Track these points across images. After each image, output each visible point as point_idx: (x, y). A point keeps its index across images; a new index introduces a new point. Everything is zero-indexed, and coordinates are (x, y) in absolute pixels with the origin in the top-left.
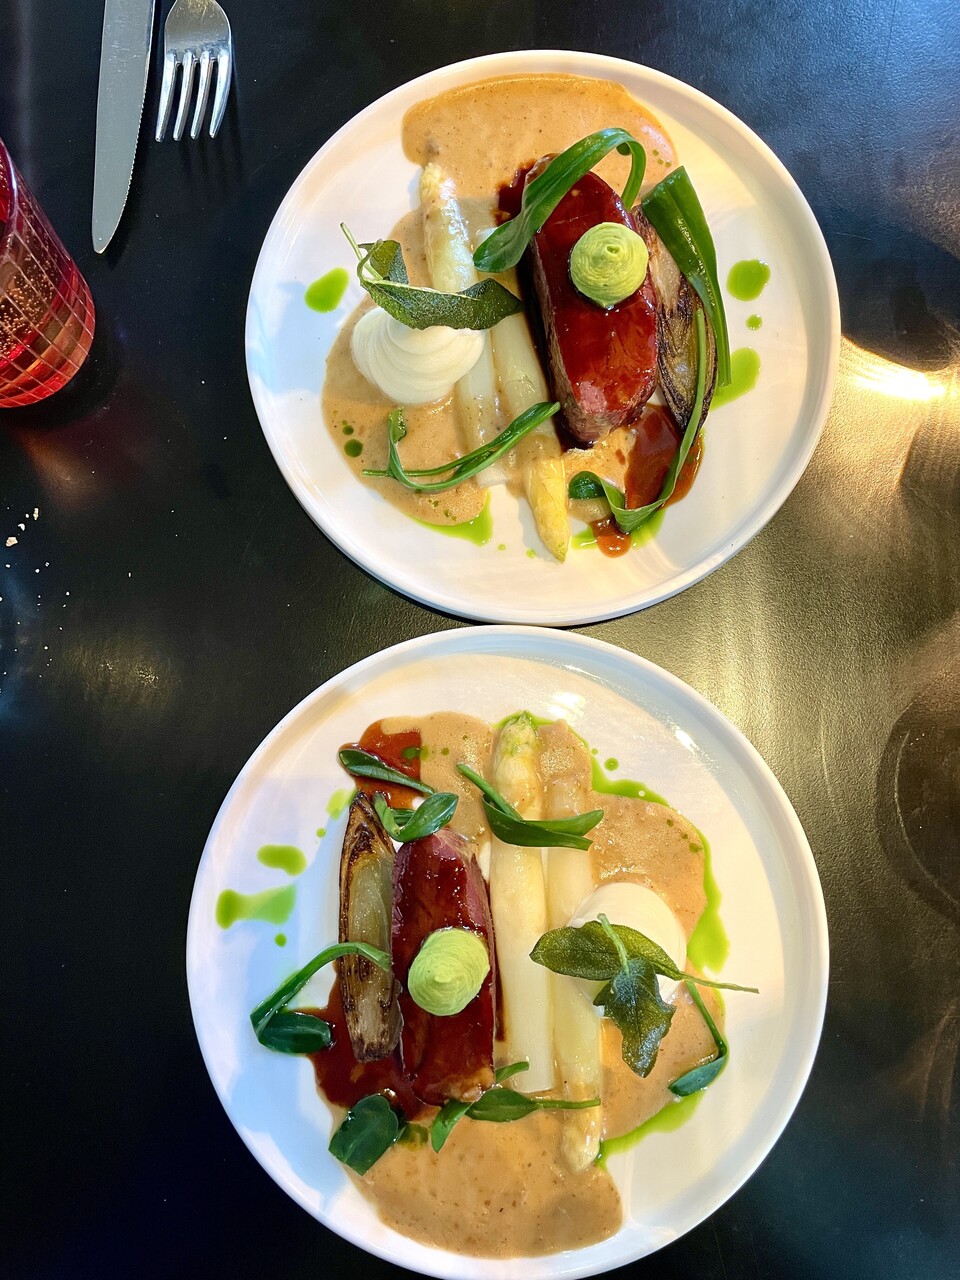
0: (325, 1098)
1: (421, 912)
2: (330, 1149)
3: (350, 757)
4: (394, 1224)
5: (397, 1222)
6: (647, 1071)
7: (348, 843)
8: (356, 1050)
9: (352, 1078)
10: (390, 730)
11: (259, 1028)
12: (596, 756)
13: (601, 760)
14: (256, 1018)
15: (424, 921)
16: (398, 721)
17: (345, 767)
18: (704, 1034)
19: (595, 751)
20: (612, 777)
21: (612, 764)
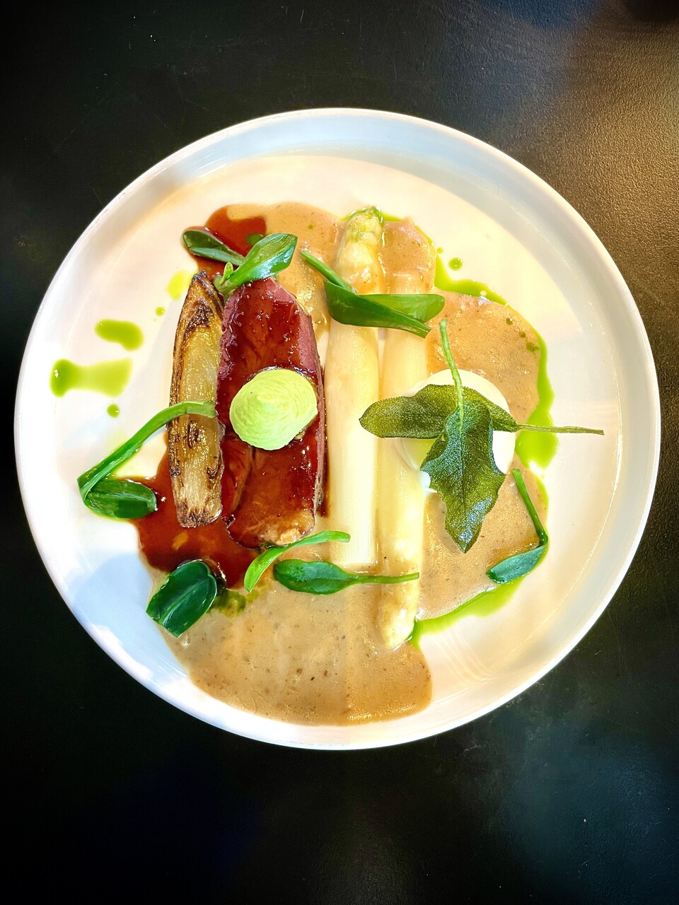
0: (146, 561)
1: (250, 352)
2: (147, 612)
3: (193, 238)
4: (206, 685)
5: (209, 685)
6: (469, 546)
7: (184, 316)
8: (180, 514)
9: (174, 545)
10: (236, 216)
11: (84, 491)
12: (440, 255)
13: (445, 259)
14: (82, 482)
15: (252, 361)
16: (245, 207)
17: (188, 249)
18: (527, 524)
19: (440, 250)
20: (455, 277)
21: (456, 264)
